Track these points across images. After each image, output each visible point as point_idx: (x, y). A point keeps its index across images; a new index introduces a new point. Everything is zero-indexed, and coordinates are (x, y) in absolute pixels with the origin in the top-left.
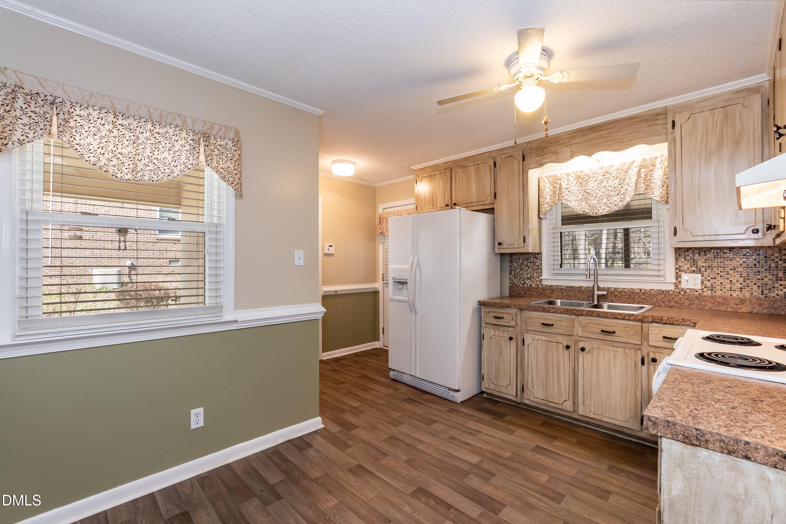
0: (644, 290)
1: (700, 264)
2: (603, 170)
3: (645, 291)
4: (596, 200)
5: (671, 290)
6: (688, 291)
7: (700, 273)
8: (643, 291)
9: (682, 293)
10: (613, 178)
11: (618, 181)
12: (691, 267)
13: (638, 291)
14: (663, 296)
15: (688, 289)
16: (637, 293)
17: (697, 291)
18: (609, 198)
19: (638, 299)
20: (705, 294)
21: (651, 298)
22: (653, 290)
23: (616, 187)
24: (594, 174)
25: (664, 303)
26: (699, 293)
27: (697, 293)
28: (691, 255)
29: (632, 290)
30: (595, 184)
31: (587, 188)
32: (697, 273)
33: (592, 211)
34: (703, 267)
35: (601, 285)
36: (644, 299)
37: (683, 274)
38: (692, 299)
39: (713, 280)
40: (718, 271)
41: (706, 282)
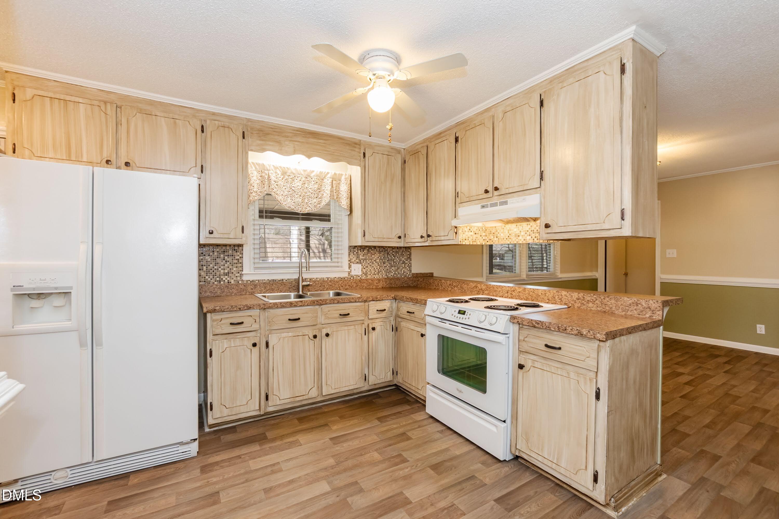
0: (330, 279)
1: (361, 257)
2: (306, 173)
3: (331, 279)
4: (300, 198)
5: (346, 277)
6: (355, 277)
7: (361, 264)
8: (329, 279)
9: (352, 278)
10: (313, 183)
11: (317, 186)
12: (356, 259)
13: (326, 279)
14: (342, 282)
15: (355, 275)
16: (326, 281)
17: (359, 277)
18: (310, 199)
19: (327, 286)
20: (363, 278)
21: (335, 285)
22: (336, 278)
23: (315, 191)
24: (299, 174)
25: (343, 287)
26: (360, 278)
27: (359, 278)
28: (356, 251)
29: (322, 279)
30: (300, 184)
31: (293, 186)
32: (359, 264)
33: (297, 208)
34: (362, 259)
35: (305, 276)
36: (330, 285)
37: (352, 265)
38: (357, 282)
39: (366, 269)
40: (369, 262)
41: (363, 270)
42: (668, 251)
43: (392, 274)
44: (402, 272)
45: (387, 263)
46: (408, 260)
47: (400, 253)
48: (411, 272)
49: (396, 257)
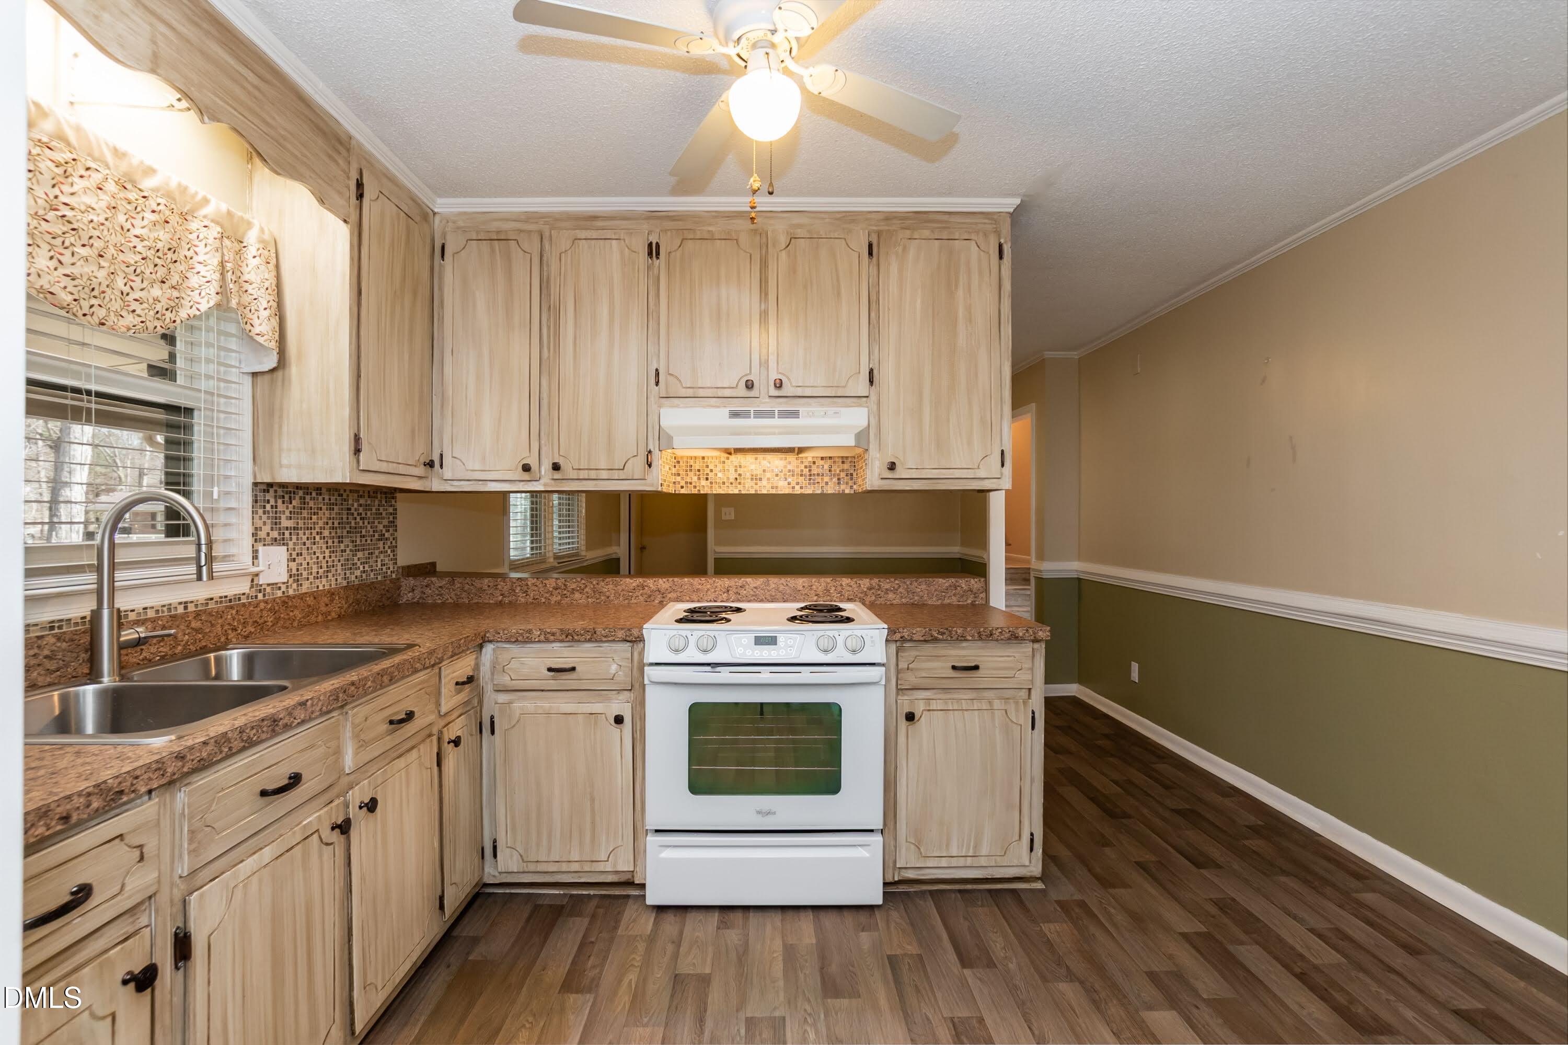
0: (193, 605)
1: (284, 521)
2: (123, 167)
3: (196, 606)
4: (100, 267)
5: (244, 594)
6: (268, 589)
7: (284, 544)
8: (191, 608)
9: (260, 596)
10: (149, 216)
11: (168, 236)
12: (272, 529)
13: (181, 610)
14: (234, 612)
15: (269, 585)
16: (184, 616)
17: (280, 588)
18: (138, 279)
19: (185, 634)
20: (291, 592)
21: (212, 625)
22: (212, 599)
23: (160, 254)
24: (95, 160)
25: (236, 630)
26: (283, 592)
27: (279, 593)
28: (272, 502)
29: (165, 609)
30: (100, 202)
31: (63, 199)
32: (279, 545)
33: (85, 305)
34: (287, 529)
36: (197, 631)
37: (261, 549)
38: (277, 608)
39: (299, 560)
40: (305, 538)
41: (291, 564)
42: (724, 510)
43: (358, 573)
44: (379, 564)
45: (346, 541)
46: (391, 529)
47: (374, 511)
48: (396, 563)
49: (366, 522)
